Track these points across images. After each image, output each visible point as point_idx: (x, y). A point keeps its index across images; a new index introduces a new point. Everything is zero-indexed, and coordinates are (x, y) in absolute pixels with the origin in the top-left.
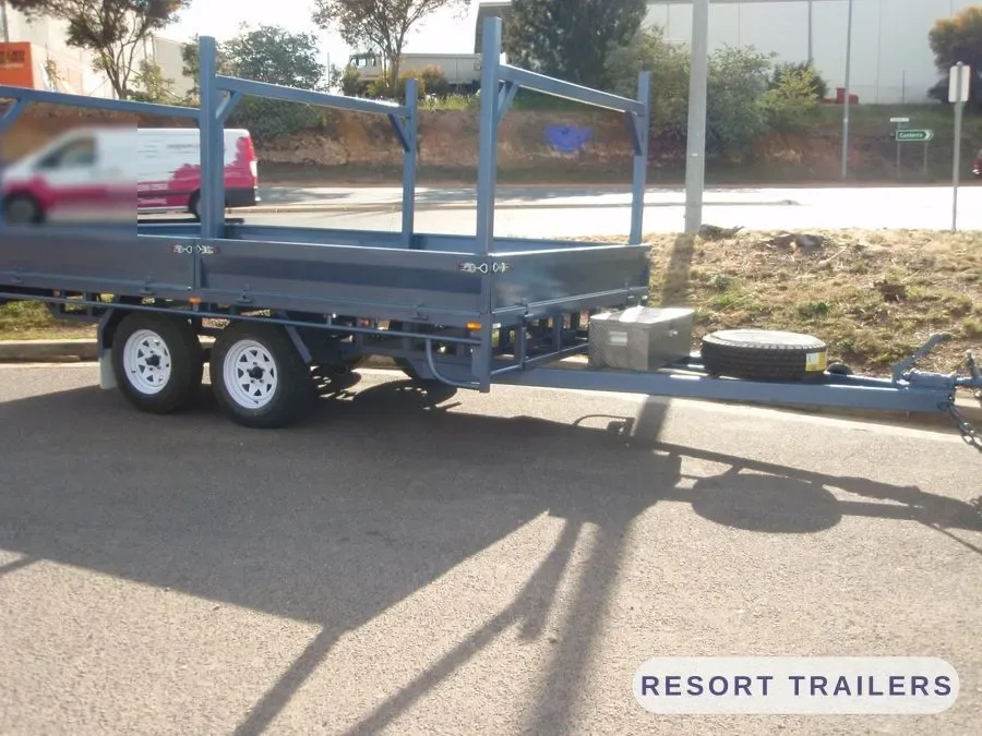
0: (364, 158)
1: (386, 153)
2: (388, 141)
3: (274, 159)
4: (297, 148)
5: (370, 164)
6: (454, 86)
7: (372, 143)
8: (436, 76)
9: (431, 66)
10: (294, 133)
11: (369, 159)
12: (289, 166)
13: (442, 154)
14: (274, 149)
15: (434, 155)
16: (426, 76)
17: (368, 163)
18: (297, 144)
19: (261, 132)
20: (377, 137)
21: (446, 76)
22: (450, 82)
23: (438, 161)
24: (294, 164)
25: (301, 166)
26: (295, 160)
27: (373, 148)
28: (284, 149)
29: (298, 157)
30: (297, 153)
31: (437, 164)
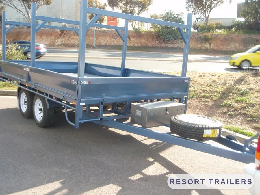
0: (194, 47)
1: (201, 45)
2: (202, 42)
3: (169, 46)
4: (176, 43)
5: (196, 49)
6: (224, 27)
7: (197, 43)
8: (219, 24)
9: (218, 21)
10: (175, 39)
11: (195, 47)
12: (173, 48)
13: (217, 46)
14: (169, 43)
15: (214, 47)
16: (217, 24)
17: (195, 48)
18: (176, 42)
19: (166, 39)
20: (199, 41)
21: (223, 24)
22: (224, 26)
23: (216, 48)
24: (174, 48)
25: (176, 48)
26: (175, 47)
27: (197, 44)
28: (172, 43)
29: (176, 46)
30: (176, 45)
31: (215, 49)
